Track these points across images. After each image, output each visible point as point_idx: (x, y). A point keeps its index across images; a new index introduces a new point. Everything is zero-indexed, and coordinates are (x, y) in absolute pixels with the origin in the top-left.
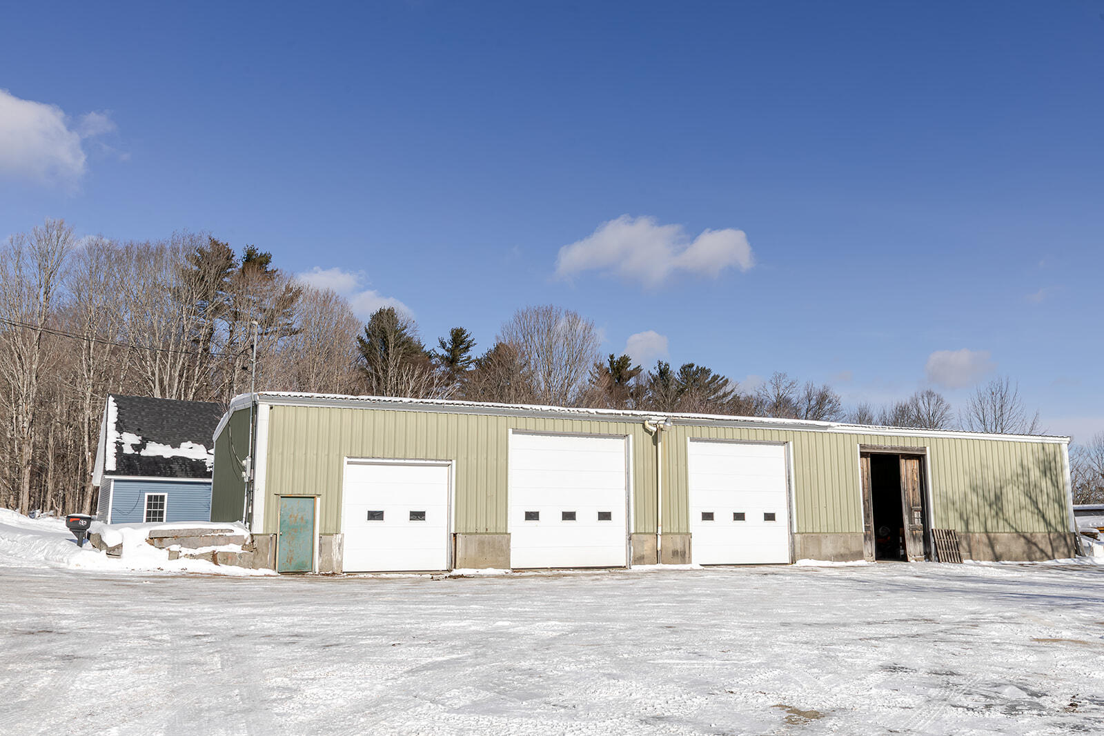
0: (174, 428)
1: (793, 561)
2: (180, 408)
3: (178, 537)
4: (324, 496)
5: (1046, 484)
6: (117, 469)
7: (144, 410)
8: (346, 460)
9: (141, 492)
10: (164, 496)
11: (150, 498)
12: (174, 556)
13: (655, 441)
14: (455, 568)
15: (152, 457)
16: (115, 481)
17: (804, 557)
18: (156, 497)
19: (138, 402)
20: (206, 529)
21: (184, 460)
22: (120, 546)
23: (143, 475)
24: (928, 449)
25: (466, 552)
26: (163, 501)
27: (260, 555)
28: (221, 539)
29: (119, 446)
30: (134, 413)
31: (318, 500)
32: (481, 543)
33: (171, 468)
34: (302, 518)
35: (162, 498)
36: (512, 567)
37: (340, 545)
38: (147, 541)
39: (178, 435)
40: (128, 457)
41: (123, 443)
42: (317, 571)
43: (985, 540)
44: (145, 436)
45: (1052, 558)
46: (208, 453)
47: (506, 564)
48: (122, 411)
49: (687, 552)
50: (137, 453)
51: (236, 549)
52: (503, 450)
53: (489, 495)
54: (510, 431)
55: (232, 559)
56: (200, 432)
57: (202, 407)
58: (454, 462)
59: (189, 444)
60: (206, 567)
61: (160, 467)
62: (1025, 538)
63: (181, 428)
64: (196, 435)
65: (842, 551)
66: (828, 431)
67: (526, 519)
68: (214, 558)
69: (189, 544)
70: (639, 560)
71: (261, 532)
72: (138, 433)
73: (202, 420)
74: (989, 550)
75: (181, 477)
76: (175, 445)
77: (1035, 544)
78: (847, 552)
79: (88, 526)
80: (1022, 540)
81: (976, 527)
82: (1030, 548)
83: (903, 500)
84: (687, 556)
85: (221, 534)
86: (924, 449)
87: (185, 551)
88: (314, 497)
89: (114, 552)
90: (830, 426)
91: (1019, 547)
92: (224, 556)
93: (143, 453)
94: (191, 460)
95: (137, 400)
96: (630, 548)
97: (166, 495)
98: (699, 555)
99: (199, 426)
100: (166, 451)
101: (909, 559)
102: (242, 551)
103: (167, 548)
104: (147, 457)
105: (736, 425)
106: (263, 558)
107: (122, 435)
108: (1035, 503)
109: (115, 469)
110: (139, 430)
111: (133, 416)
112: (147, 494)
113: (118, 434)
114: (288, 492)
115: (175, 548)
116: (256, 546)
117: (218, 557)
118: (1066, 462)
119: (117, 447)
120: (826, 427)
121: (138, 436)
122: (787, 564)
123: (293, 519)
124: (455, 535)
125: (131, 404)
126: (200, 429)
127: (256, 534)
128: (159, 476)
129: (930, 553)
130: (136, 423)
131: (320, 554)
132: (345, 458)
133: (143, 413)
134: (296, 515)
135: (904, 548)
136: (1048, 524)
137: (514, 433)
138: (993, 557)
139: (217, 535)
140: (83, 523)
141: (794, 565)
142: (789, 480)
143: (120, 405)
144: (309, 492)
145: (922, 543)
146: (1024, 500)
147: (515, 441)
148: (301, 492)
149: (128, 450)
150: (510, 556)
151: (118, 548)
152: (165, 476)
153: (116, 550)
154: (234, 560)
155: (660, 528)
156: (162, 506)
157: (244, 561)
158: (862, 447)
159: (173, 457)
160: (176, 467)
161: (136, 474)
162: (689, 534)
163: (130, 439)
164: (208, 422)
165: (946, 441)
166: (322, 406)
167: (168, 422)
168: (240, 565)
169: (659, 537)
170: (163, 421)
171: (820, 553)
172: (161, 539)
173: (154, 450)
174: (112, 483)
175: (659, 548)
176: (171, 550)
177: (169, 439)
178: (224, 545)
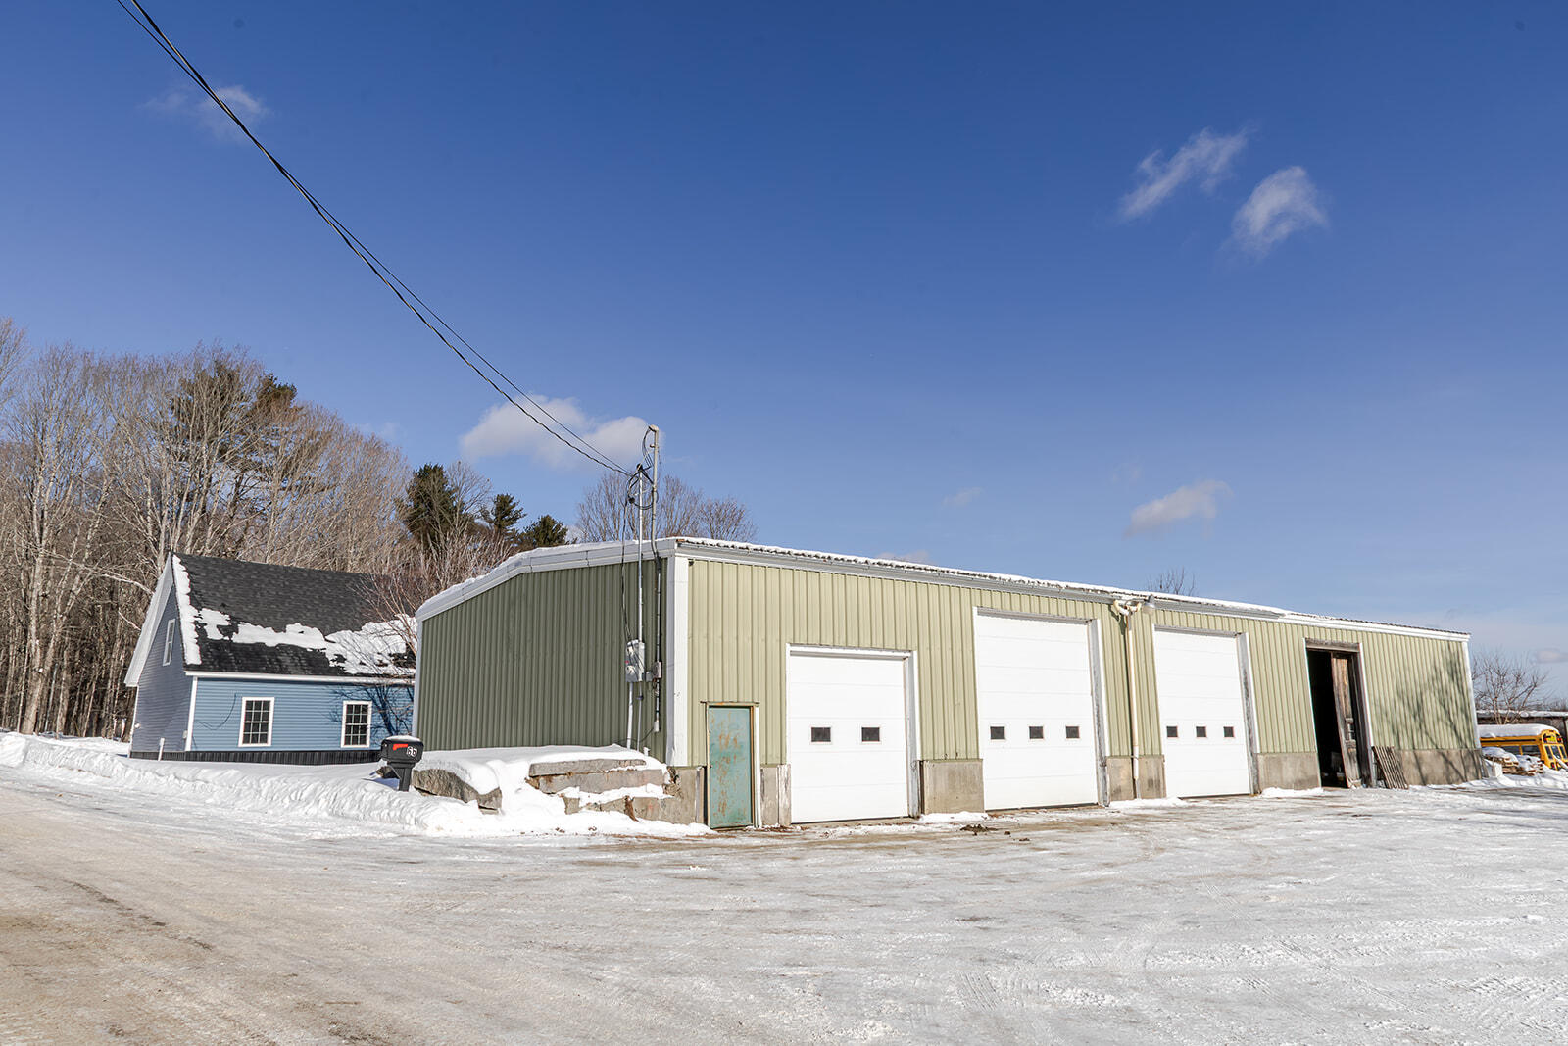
0: (272, 603)
1: (1257, 792)
2: (276, 576)
3: (573, 774)
4: (763, 703)
5: (1453, 689)
6: (203, 661)
7: (225, 578)
8: (789, 648)
9: (237, 697)
10: (269, 702)
11: (249, 704)
12: (572, 806)
13: (1124, 627)
14: (923, 812)
15: (250, 645)
16: (199, 679)
17: (1269, 785)
18: (258, 703)
19: (215, 566)
20: (610, 760)
21: (295, 650)
22: (496, 793)
23: (241, 670)
24: (1361, 645)
25: (935, 789)
26: (268, 709)
27: (685, 800)
28: (633, 779)
29: (200, 628)
30: (212, 580)
31: (757, 710)
32: (952, 774)
33: (278, 660)
34: (735, 740)
35: (267, 704)
36: (986, 809)
37: (787, 782)
38: (528, 782)
39: (279, 614)
40: (216, 644)
41: (206, 625)
42: (760, 824)
43: (1414, 760)
44: (234, 614)
45: (1465, 780)
46: (326, 640)
47: (978, 806)
48: (194, 577)
49: (1162, 781)
50: (227, 638)
51: (655, 791)
52: (968, 636)
53: (956, 703)
54: (975, 609)
55: (653, 809)
56: (309, 610)
57: (305, 575)
58: (915, 653)
59: (298, 626)
60: (618, 823)
61: (264, 660)
62: (1443, 755)
63: (283, 604)
64: (305, 614)
65: (1301, 776)
66: (1279, 620)
67: (992, 738)
68: (628, 807)
69: (589, 786)
70: (1117, 794)
71: (685, 765)
72: (223, 609)
73: (308, 593)
74: (1416, 771)
75: (296, 674)
76: (280, 628)
77: (1452, 764)
78: (1305, 778)
79: (419, 757)
80: (1441, 757)
81: (1405, 743)
82: (1448, 768)
83: (1337, 710)
84: (1162, 786)
85: (631, 767)
86: (1357, 647)
87: (587, 798)
88: (749, 707)
89: (490, 802)
90: (1282, 615)
91: (1439, 768)
92: (642, 804)
93: (236, 639)
94: (305, 649)
95: (214, 562)
96: (1105, 778)
97: (272, 700)
98: (1178, 785)
99: (306, 602)
100: (269, 638)
101: (1350, 784)
102: (665, 796)
103: (559, 793)
104: (243, 644)
105: (1199, 609)
106: (688, 806)
107: (201, 612)
108: (1448, 713)
109: (199, 662)
110: (224, 605)
111: (212, 585)
112: (245, 700)
113: (195, 612)
114: (717, 699)
115: (572, 792)
116: (680, 786)
117: (635, 805)
118: (1468, 664)
119: (196, 630)
120: (1277, 615)
121: (224, 614)
122: (1247, 795)
123: (723, 741)
124: (921, 762)
125: (205, 568)
126: (309, 607)
127: (678, 767)
128: (266, 672)
129: (1369, 776)
130: (218, 595)
131: (762, 797)
132: (788, 645)
133: (225, 582)
134: (727, 734)
135: (1343, 771)
136: (1460, 739)
137: (979, 613)
138: (1420, 781)
139: (626, 769)
140: (412, 752)
141: (1260, 796)
142: (1246, 684)
143: (191, 569)
144: (746, 699)
145: (1357, 764)
146: (1440, 711)
147: (982, 624)
148: (731, 698)
149: (214, 635)
150: (983, 792)
151: (496, 797)
152: (274, 673)
153: (494, 799)
154: (655, 812)
155: (1136, 749)
156: (266, 716)
157: (669, 811)
158: (1308, 642)
159: (279, 645)
160: (286, 659)
161: (232, 670)
162: (1161, 756)
163: (214, 619)
164: (317, 597)
165: (1375, 635)
166: (756, 563)
167: (262, 595)
168: (664, 819)
169: (1136, 762)
170: (255, 593)
171: (1282, 778)
172: (549, 778)
173: (249, 634)
174: (195, 683)
175: (1136, 778)
176: (568, 796)
177: (269, 620)
178: (638, 786)
